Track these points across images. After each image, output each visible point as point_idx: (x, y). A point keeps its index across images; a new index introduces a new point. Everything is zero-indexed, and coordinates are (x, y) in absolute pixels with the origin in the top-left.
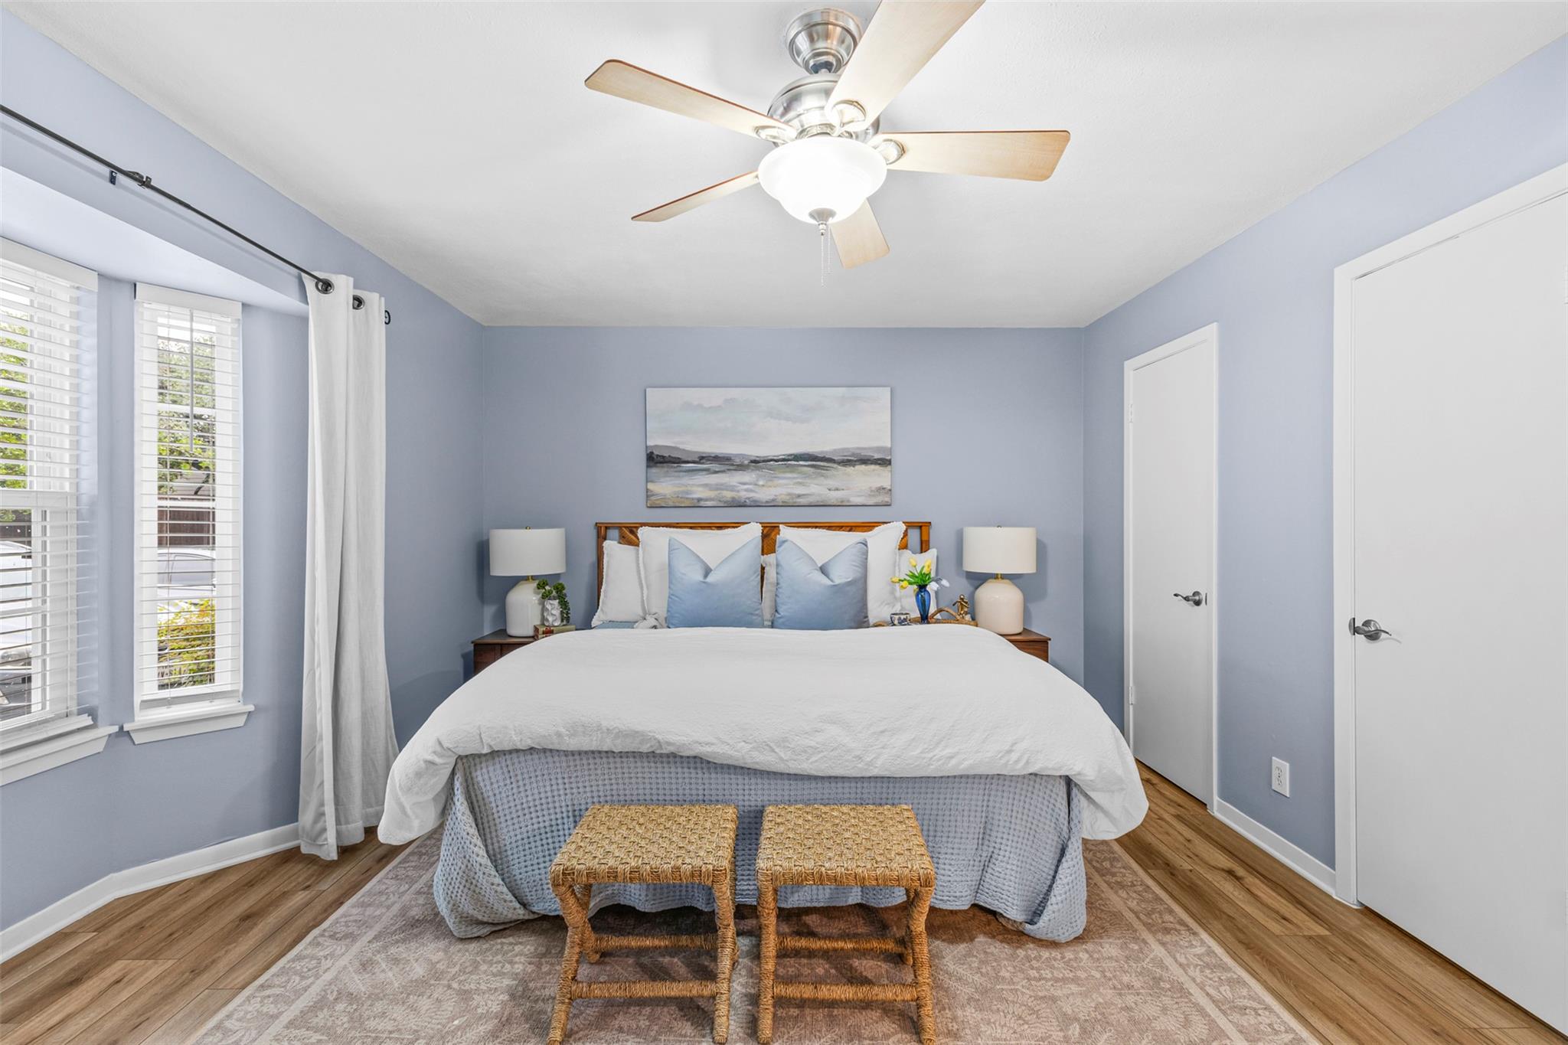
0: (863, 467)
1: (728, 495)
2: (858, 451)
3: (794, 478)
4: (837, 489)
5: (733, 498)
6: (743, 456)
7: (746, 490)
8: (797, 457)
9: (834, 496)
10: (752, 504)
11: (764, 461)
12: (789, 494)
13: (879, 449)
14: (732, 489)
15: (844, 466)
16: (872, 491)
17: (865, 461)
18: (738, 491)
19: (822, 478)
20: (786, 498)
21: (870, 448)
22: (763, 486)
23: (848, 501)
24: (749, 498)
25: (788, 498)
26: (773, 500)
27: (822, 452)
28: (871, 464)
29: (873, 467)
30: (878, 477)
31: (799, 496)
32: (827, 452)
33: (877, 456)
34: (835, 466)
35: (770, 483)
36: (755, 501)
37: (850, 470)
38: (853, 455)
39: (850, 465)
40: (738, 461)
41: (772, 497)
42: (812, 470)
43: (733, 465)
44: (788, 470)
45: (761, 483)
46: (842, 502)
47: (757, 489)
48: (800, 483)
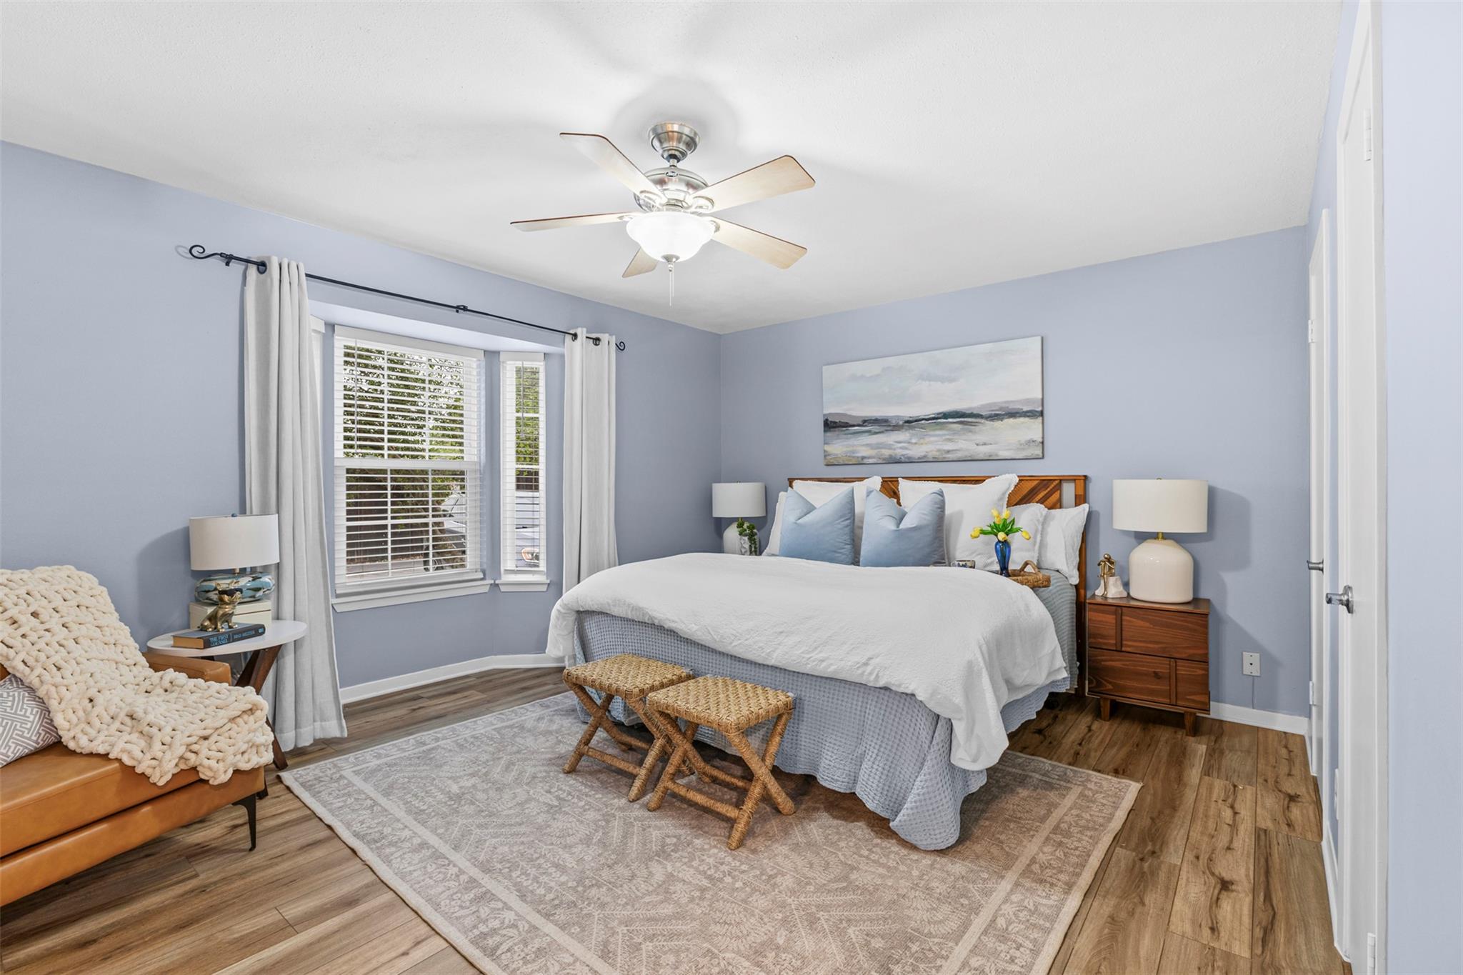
0: (1011, 420)
1: (886, 453)
2: (1004, 405)
3: (945, 435)
4: (985, 444)
5: (891, 456)
6: (898, 417)
7: (901, 448)
8: (946, 415)
9: (983, 451)
10: (907, 460)
11: (916, 421)
12: (939, 450)
13: (1028, 401)
14: (889, 447)
15: (992, 420)
16: (1021, 445)
17: (1013, 414)
18: (895, 449)
19: (970, 434)
20: (936, 454)
21: (1018, 401)
22: (916, 443)
23: (997, 455)
24: (903, 455)
25: (938, 453)
26: (925, 457)
27: (970, 408)
28: (1020, 416)
29: (1022, 419)
30: (1031, 429)
31: (948, 452)
32: (974, 408)
33: (1025, 409)
34: (983, 421)
35: (922, 441)
36: (909, 458)
37: (998, 424)
38: (1001, 409)
39: (998, 420)
40: (894, 422)
41: (923, 454)
42: (960, 426)
43: (890, 426)
44: (938, 427)
45: (914, 441)
46: (990, 456)
47: (910, 447)
48: (949, 440)
